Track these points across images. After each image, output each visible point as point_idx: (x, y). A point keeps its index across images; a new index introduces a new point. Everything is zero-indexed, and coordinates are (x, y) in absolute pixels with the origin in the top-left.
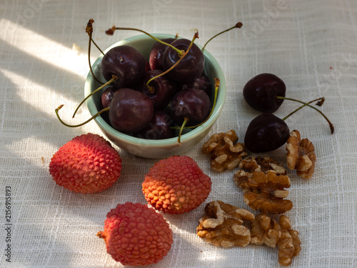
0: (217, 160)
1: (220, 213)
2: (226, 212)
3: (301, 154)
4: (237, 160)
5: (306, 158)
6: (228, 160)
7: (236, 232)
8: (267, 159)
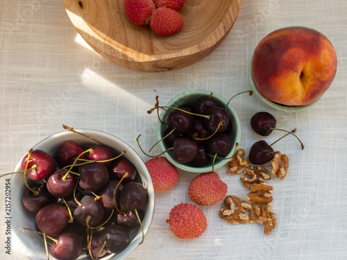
0: (231, 169)
1: (233, 206)
2: (236, 205)
3: (280, 167)
4: (243, 169)
5: (282, 170)
6: (238, 169)
7: (241, 218)
8: (260, 168)
